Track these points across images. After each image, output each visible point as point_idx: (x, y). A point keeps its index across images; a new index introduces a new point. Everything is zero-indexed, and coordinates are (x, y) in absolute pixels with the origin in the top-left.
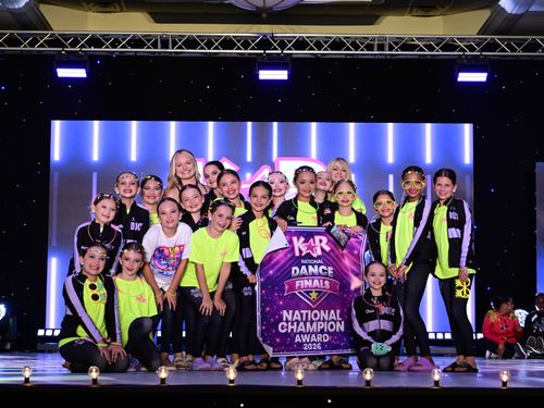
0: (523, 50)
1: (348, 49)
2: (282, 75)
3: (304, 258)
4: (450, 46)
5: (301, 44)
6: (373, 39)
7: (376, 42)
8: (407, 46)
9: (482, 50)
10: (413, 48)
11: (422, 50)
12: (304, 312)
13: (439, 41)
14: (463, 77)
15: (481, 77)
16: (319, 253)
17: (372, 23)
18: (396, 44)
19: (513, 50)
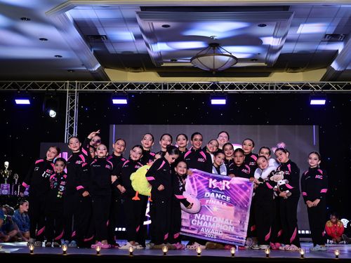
0: (344, 89)
1: (256, 89)
2: (223, 102)
3: (214, 189)
4: (306, 87)
5: (232, 87)
6: (268, 84)
7: (269, 86)
8: (285, 87)
9: (323, 89)
10: (288, 88)
11: (292, 89)
12: (208, 217)
13: (301, 84)
14: (313, 102)
15: (322, 102)
16: (224, 189)
17: (267, 76)
18: (280, 86)
19: (338, 89)
